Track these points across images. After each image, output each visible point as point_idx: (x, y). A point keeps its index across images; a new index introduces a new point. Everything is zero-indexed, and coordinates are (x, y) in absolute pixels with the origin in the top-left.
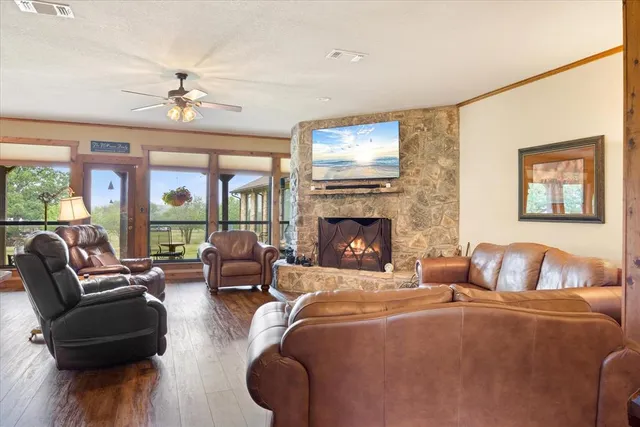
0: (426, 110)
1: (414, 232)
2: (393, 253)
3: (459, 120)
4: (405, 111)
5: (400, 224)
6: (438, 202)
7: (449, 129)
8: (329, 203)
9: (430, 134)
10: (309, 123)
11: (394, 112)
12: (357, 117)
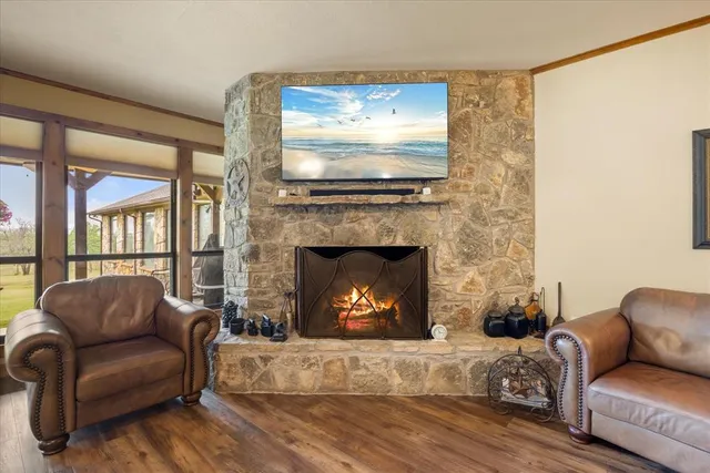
0: (482, 74)
1: (465, 269)
2: (430, 304)
3: (533, 93)
4: (449, 72)
5: (442, 256)
6: (502, 220)
7: (519, 106)
8: (311, 220)
9: (488, 112)
10: (271, 76)
11: (429, 72)
12: (365, 73)
